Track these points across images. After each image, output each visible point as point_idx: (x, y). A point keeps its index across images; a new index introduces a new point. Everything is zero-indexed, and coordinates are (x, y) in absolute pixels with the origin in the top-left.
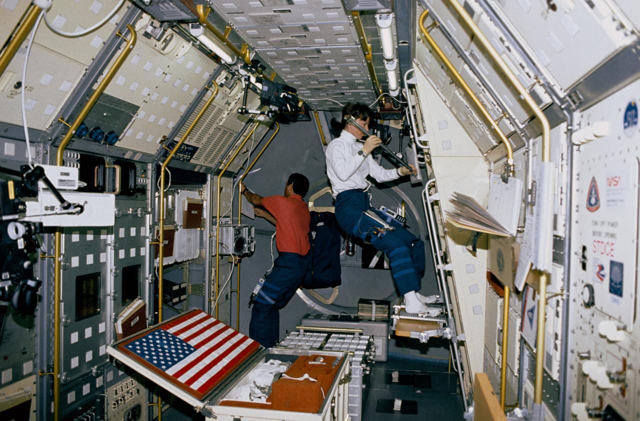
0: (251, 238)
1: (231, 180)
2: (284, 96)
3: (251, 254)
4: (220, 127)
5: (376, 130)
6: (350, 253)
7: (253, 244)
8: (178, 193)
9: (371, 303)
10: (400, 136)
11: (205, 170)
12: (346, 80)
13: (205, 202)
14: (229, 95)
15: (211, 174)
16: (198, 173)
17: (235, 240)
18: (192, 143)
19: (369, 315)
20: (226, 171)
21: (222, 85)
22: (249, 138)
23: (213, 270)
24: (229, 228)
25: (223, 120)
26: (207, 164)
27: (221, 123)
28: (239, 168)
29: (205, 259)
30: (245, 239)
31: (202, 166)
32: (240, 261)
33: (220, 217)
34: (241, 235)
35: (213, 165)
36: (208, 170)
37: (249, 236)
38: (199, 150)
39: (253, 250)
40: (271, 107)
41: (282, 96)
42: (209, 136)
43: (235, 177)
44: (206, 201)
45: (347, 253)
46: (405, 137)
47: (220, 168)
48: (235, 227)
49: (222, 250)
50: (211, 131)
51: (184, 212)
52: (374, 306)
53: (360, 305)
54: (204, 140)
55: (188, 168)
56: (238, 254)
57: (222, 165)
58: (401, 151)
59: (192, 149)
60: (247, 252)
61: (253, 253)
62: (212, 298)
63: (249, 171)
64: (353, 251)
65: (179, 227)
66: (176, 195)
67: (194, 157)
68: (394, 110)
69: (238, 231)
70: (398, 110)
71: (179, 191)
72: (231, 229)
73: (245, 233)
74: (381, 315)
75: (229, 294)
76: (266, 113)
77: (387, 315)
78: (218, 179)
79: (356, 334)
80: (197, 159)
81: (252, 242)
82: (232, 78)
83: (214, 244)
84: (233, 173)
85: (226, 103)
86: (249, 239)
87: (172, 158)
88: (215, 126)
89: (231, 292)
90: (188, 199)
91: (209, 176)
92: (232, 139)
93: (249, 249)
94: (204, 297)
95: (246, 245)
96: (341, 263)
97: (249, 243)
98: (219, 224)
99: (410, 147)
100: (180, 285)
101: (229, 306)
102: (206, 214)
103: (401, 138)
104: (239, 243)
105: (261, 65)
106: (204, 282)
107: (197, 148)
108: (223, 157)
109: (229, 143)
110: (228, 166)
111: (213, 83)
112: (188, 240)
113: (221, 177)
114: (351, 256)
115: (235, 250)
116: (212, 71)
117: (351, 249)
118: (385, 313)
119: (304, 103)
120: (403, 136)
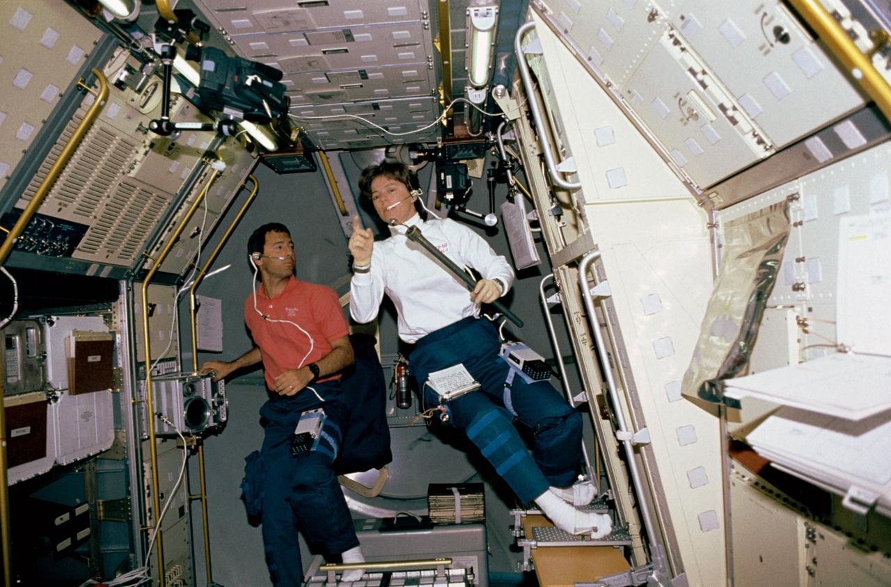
0: (219, 396)
1: (171, 290)
2: (254, 82)
3: (220, 428)
4: (130, 182)
5: (443, 174)
6: (404, 404)
7: (223, 409)
8: (52, 323)
9: (451, 493)
10: (489, 183)
11: (112, 272)
12: (383, 70)
13: (118, 336)
14: (141, 110)
15: (127, 280)
16: (96, 279)
17: (185, 405)
18: (69, 215)
19: (450, 514)
20: (156, 272)
21: (120, 85)
22: (198, 206)
23: (147, 466)
24: (173, 382)
25: (137, 167)
26: (115, 260)
27: (133, 173)
28: (187, 266)
29: (127, 449)
30: (205, 400)
31: (102, 266)
32: (200, 443)
33: (152, 362)
34: (196, 394)
35: (129, 263)
36: (119, 272)
37: (213, 395)
38: (89, 231)
39: (224, 419)
40: (226, 110)
41: (249, 82)
42: (108, 201)
43: (180, 285)
44: (121, 333)
45: (399, 405)
46: (498, 185)
47: (146, 267)
48: (184, 379)
49: (161, 428)
50: (113, 189)
51: (69, 360)
52: (457, 496)
53: (432, 497)
54: (100, 210)
55: (68, 269)
56: (194, 431)
57: (150, 261)
58: (492, 210)
59: (71, 228)
60: (212, 424)
61: (224, 424)
62: (149, 523)
63: (207, 272)
64: (409, 401)
65: (58, 394)
66: (47, 325)
67: (80, 245)
68: (471, 138)
69: (190, 387)
70: (478, 138)
71: (54, 318)
72: (177, 386)
73: (204, 389)
74: (471, 512)
75: (186, 504)
76: (216, 126)
77: (482, 512)
78: (141, 288)
79: (438, 567)
80: (91, 249)
81: (221, 403)
82: (142, 69)
83: (144, 417)
84: (173, 276)
85: (139, 129)
86: (215, 400)
87: (14, 247)
88: (119, 178)
89: (190, 501)
90: (76, 332)
91: (123, 285)
92: (165, 208)
93: (216, 418)
94: (130, 523)
95: (208, 414)
96: (389, 421)
97: (214, 407)
98: (151, 376)
99: (511, 200)
100: (71, 510)
101: (187, 527)
102: (123, 361)
103: (491, 186)
104: (195, 410)
105: (197, 21)
106: (129, 493)
107: (85, 228)
108: (150, 245)
109: (159, 216)
110: (161, 263)
111: (96, 76)
112: (83, 417)
113: (148, 283)
114: (405, 408)
115: (186, 424)
116: (90, 48)
117: (404, 397)
118: (478, 509)
119: (301, 134)
120: (494, 183)
